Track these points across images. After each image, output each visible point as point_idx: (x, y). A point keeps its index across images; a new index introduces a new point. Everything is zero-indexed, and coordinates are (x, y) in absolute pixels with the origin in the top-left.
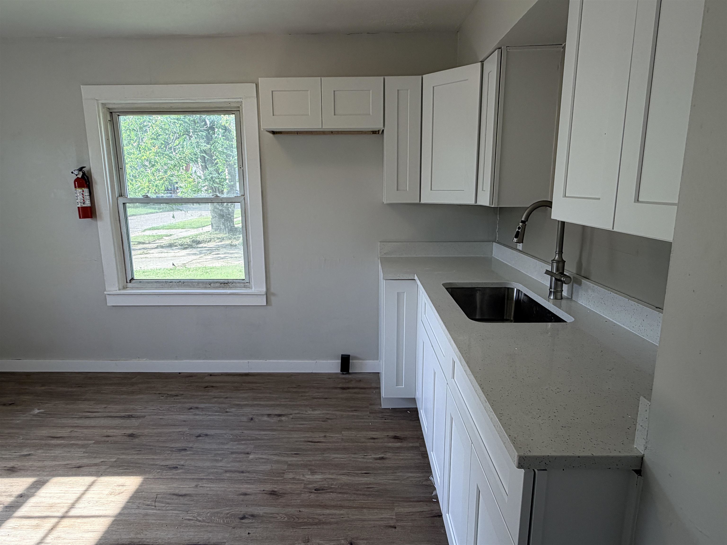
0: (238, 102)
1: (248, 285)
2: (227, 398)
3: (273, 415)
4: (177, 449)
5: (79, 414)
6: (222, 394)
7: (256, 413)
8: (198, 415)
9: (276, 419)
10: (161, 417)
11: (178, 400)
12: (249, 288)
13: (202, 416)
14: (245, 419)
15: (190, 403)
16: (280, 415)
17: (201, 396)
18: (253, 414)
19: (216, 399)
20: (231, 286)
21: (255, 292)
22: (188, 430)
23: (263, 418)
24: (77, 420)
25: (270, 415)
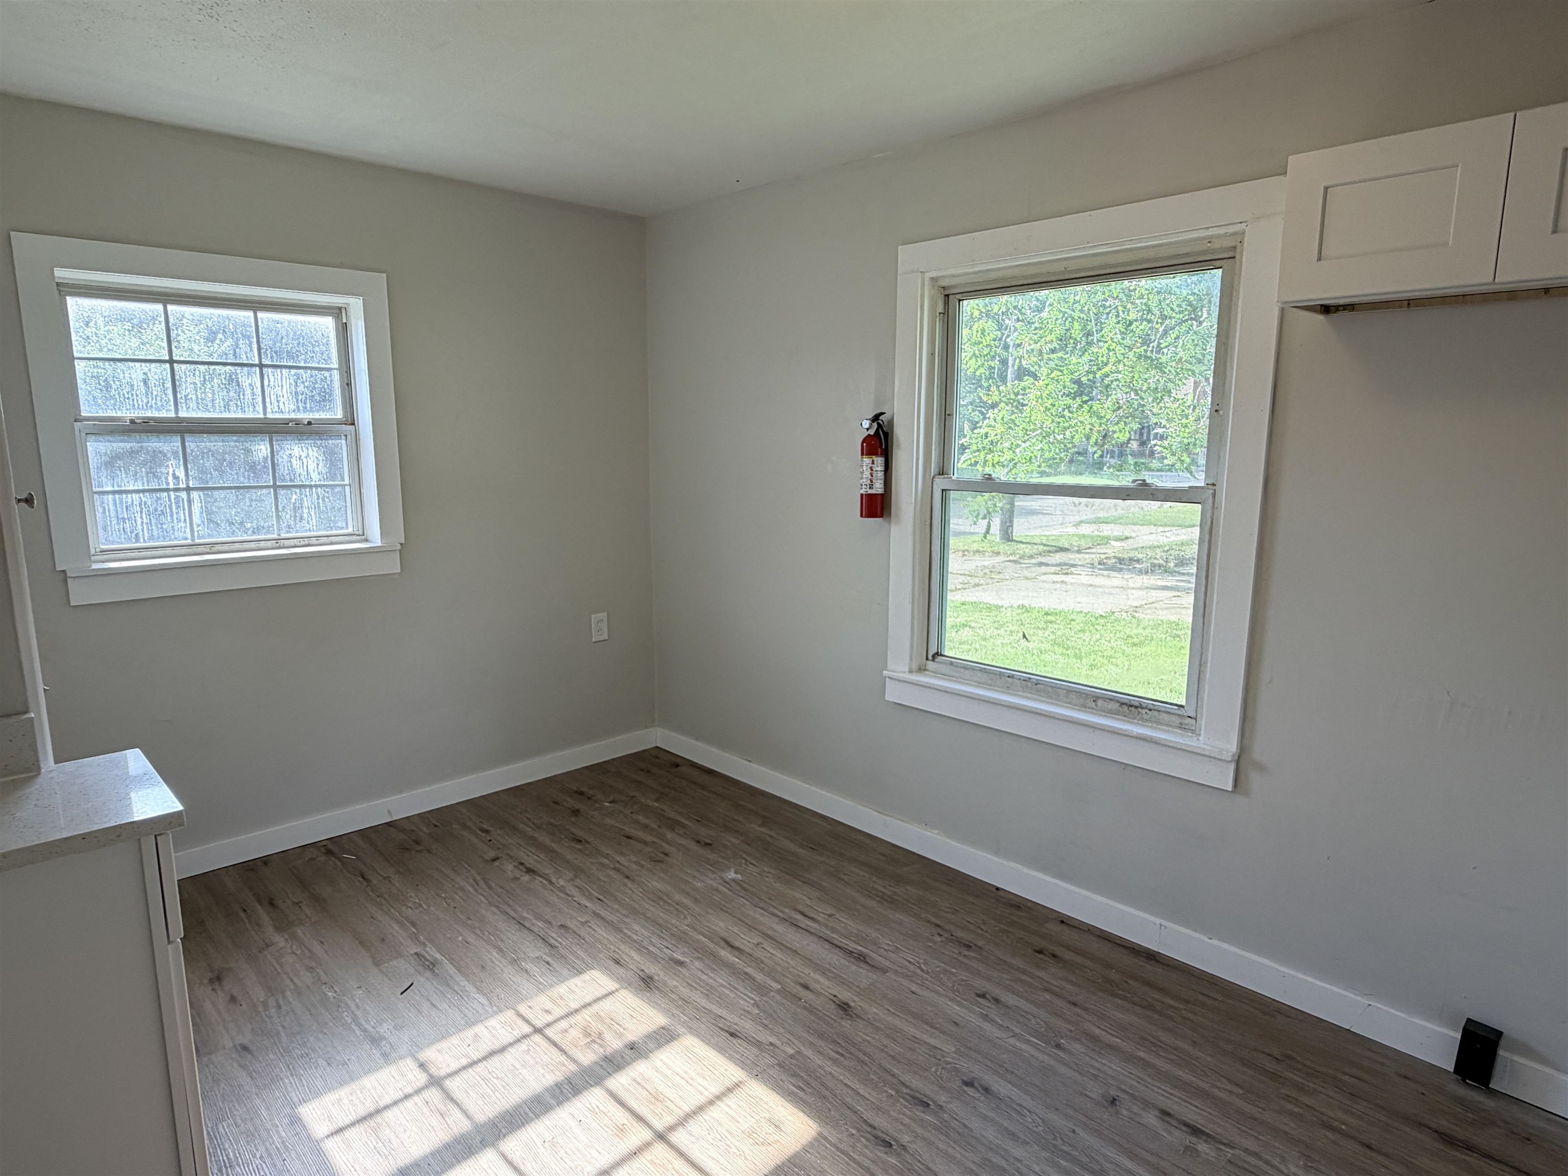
0: (1234, 234)
1: (1192, 725)
2: (1075, 1004)
3: (1177, 1119)
4: (912, 1093)
5: (787, 910)
6: (1069, 987)
7: (1131, 1087)
8: (992, 1021)
9: (1179, 1137)
10: (914, 988)
11: (966, 961)
12: (1193, 731)
13: (999, 1029)
14: (1095, 1090)
15: (988, 979)
16: (1195, 1131)
17: (1018, 969)
18: (1123, 1087)
19: (1048, 996)
20: (1145, 717)
21: (1204, 749)
22: (954, 1052)
23: (1144, 1114)
24: (777, 924)
25: (1168, 1114)
